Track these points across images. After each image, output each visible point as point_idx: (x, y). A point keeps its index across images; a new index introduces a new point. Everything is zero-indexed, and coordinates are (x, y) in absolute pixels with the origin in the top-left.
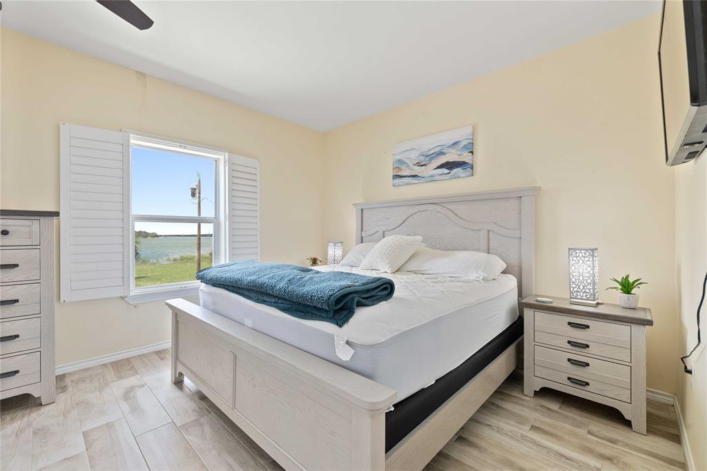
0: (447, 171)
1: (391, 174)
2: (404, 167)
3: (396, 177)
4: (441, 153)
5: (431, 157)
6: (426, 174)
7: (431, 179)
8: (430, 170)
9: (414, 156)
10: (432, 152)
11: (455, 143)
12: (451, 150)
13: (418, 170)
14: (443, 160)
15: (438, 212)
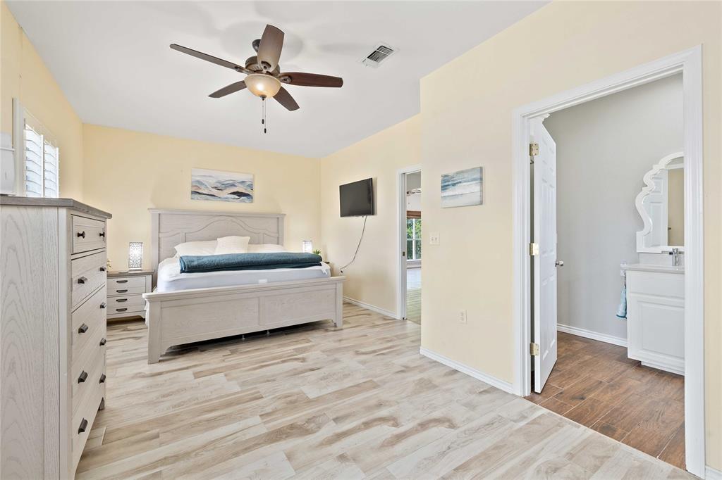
0: (237, 197)
1: (189, 189)
2: (203, 187)
3: (194, 193)
4: (233, 185)
5: (227, 186)
6: (221, 196)
7: (226, 199)
8: (225, 194)
9: (213, 181)
10: (228, 182)
11: (243, 182)
12: (240, 185)
13: (214, 192)
14: (235, 190)
15: (234, 222)
